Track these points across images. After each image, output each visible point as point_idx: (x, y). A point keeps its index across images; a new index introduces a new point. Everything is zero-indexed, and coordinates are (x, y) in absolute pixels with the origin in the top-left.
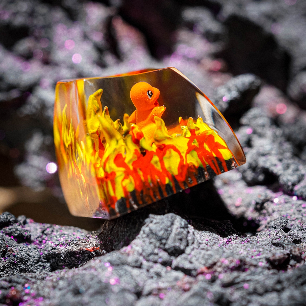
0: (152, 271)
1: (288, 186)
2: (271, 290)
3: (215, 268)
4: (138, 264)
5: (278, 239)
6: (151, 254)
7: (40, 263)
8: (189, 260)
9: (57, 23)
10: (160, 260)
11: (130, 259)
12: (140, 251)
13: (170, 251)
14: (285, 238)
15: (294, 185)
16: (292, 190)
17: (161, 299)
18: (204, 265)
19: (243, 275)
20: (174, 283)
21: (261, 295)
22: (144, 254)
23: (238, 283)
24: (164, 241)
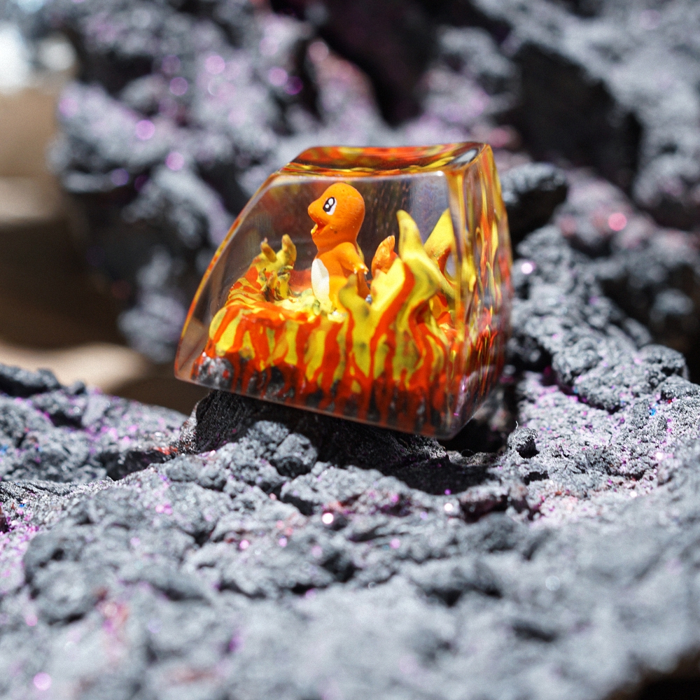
0: (240, 497)
1: (565, 376)
2: (438, 556)
3: (356, 504)
4: (216, 482)
5: (498, 467)
6: (244, 467)
7: (88, 468)
8: (312, 485)
9: (204, 50)
10: (259, 480)
11: (204, 473)
12: (229, 460)
13: (281, 465)
14: (513, 467)
15: (575, 374)
16: (571, 384)
17: (239, 549)
18: (337, 497)
19: (396, 523)
20: (271, 525)
21: (419, 562)
22: (232, 466)
23: (382, 536)
24: (272, 446)
